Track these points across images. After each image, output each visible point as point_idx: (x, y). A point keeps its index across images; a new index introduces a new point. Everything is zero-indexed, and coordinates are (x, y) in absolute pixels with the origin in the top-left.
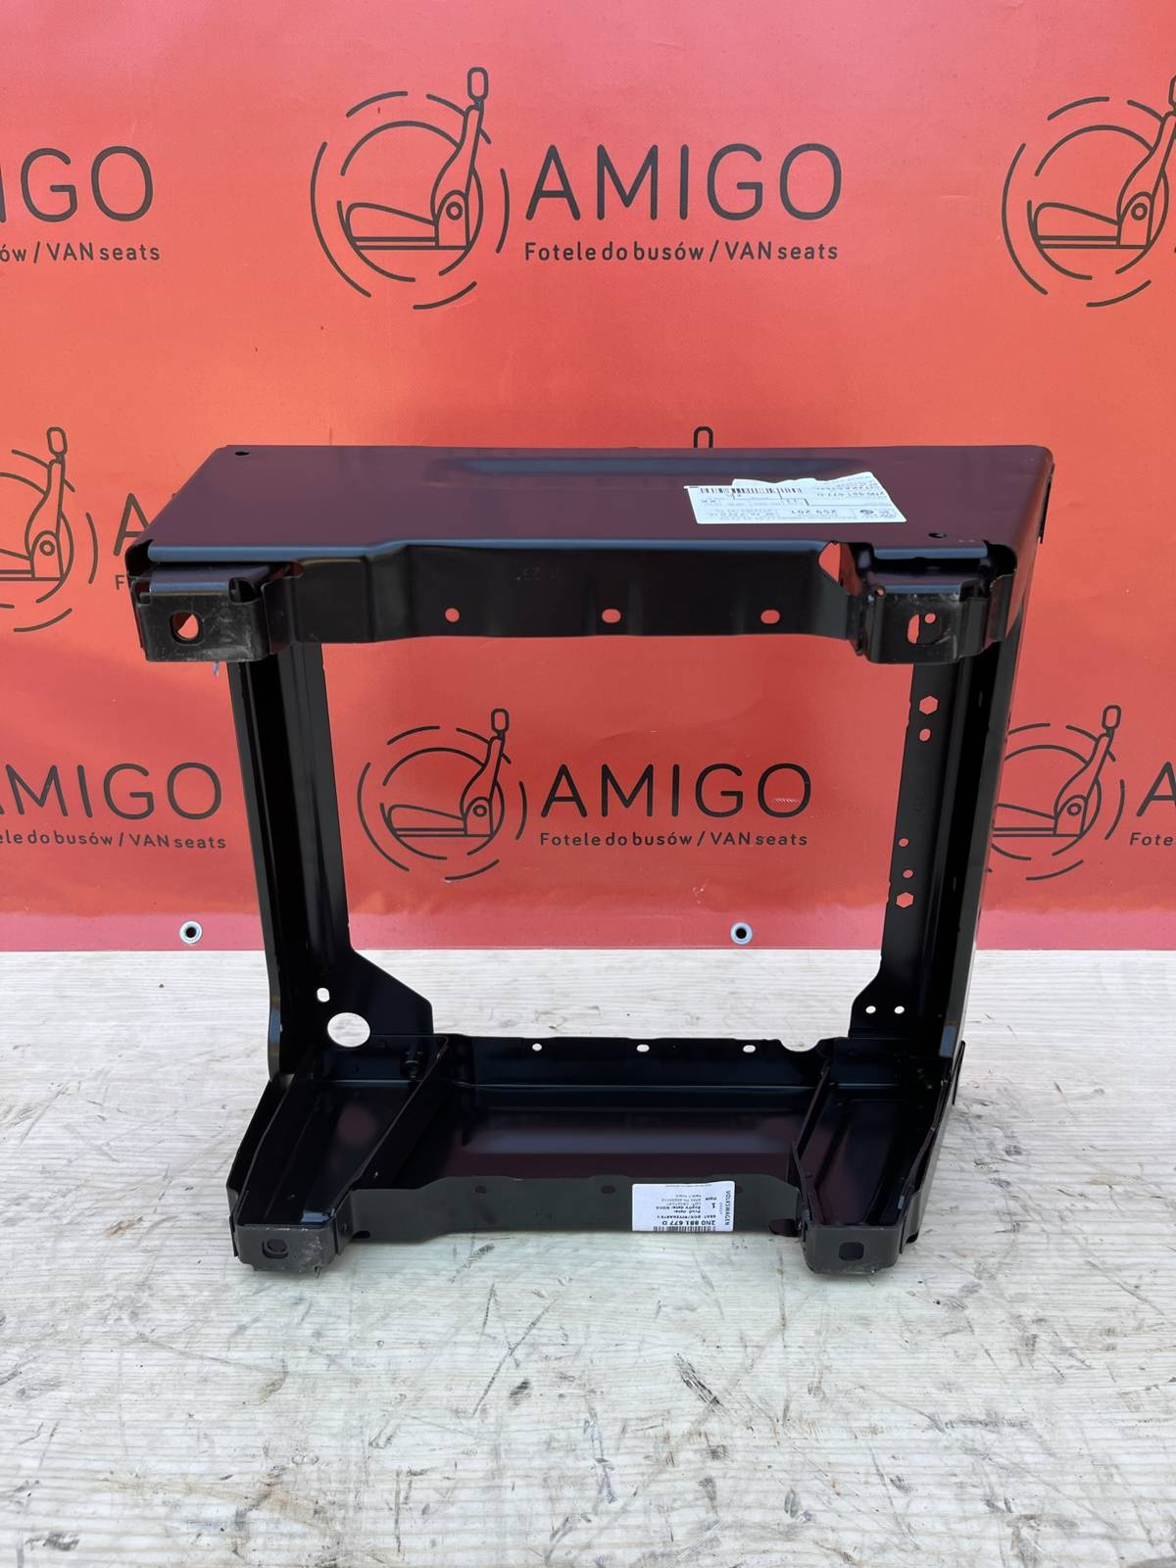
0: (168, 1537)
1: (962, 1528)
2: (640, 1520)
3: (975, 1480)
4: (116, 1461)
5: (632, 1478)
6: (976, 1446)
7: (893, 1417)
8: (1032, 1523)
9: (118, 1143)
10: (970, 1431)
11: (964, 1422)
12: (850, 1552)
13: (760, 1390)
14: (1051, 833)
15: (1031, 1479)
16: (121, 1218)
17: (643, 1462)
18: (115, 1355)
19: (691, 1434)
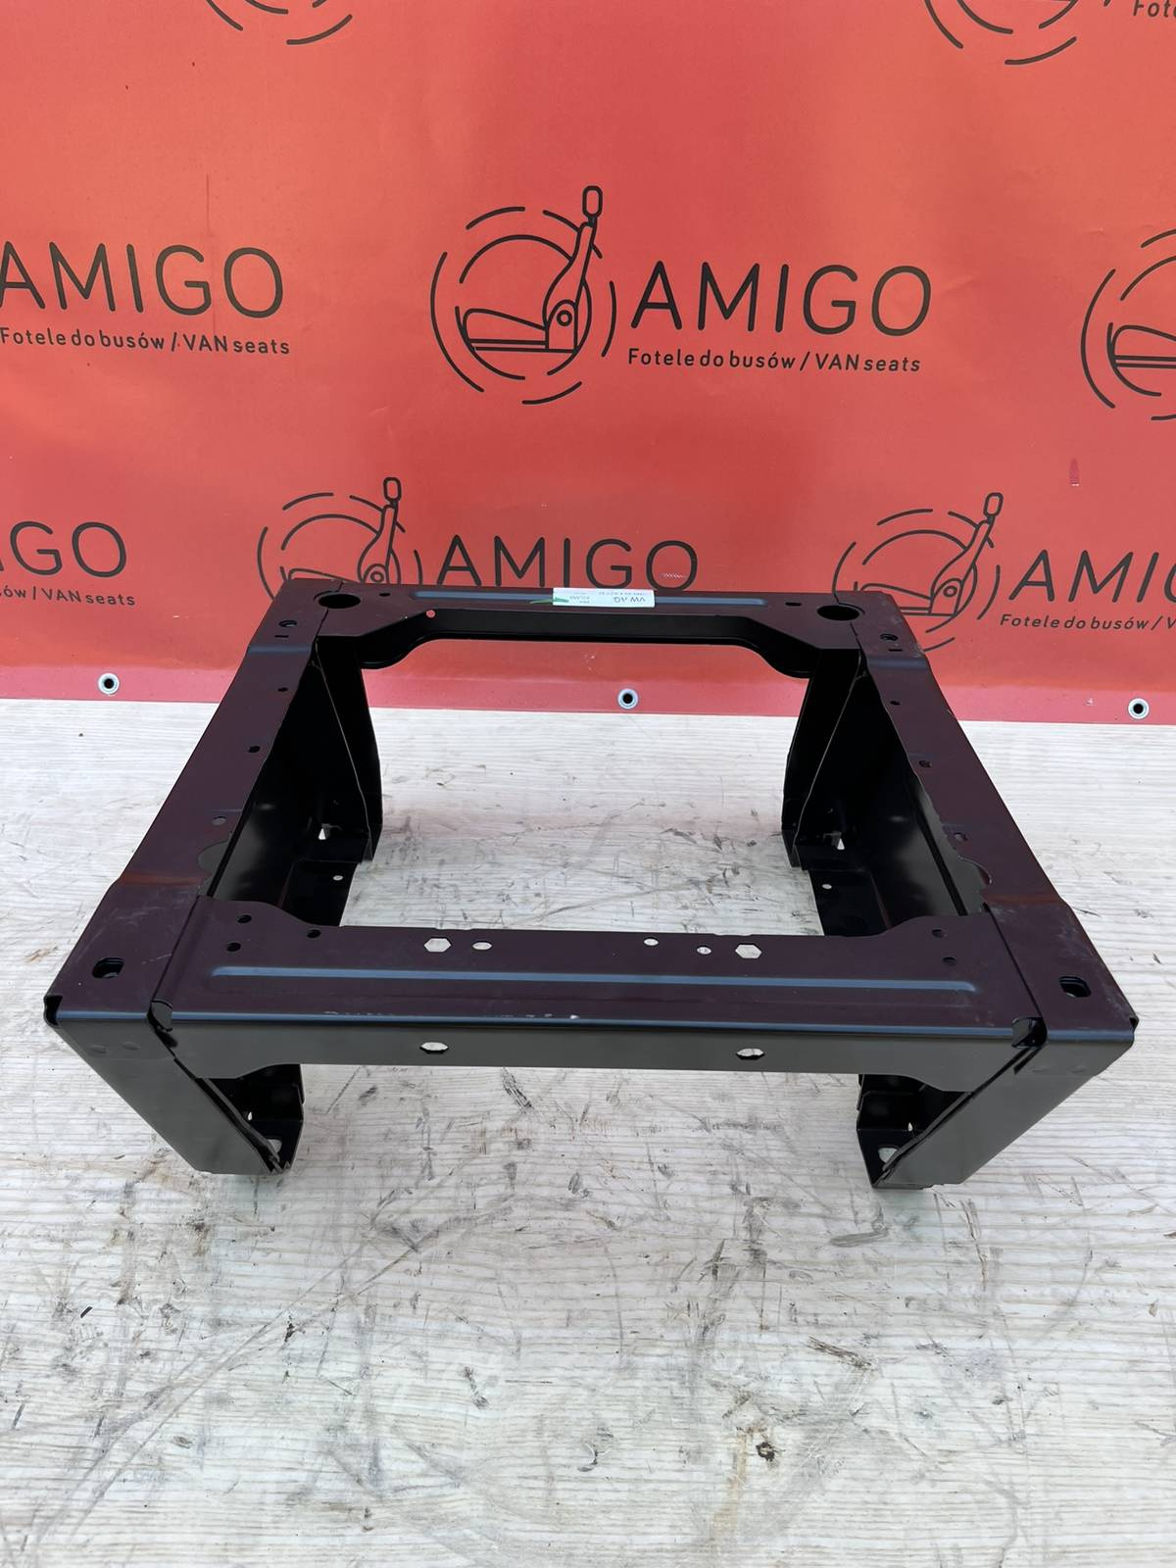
0: (68, 1203)
1: (706, 1205)
2: (452, 1193)
3: (727, 1169)
4: (27, 1145)
5: (450, 1162)
6: (734, 1143)
7: (672, 1119)
8: (765, 1203)
9: (37, 881)
10: (731, 1132)
11: (728, 1125)
12: (614, 1220)
13: (566, 1096)
14: (926, 612)
15: (772, 1170)
16: (38, 948)
17: (462, 1150)
18: (31, 1060)
19: (504, 1130)
